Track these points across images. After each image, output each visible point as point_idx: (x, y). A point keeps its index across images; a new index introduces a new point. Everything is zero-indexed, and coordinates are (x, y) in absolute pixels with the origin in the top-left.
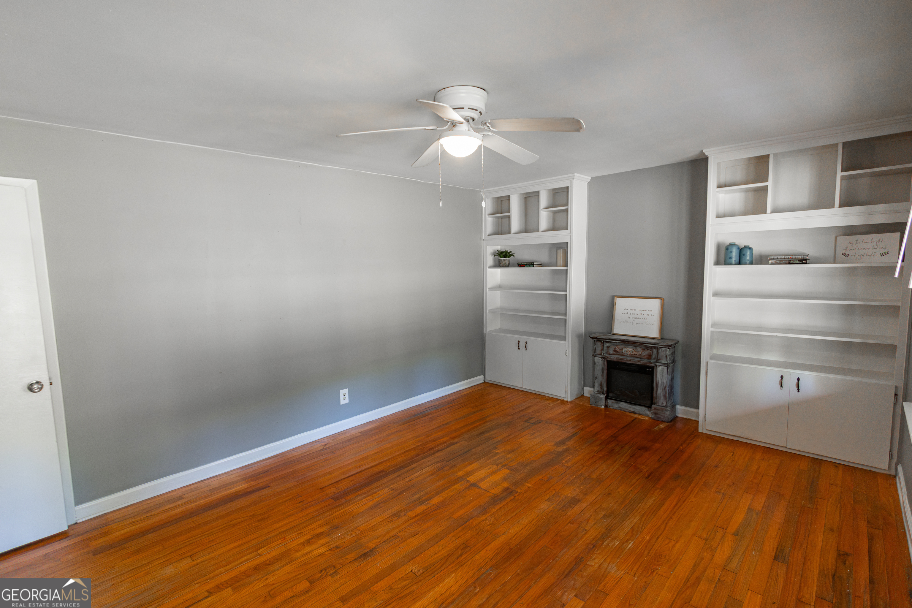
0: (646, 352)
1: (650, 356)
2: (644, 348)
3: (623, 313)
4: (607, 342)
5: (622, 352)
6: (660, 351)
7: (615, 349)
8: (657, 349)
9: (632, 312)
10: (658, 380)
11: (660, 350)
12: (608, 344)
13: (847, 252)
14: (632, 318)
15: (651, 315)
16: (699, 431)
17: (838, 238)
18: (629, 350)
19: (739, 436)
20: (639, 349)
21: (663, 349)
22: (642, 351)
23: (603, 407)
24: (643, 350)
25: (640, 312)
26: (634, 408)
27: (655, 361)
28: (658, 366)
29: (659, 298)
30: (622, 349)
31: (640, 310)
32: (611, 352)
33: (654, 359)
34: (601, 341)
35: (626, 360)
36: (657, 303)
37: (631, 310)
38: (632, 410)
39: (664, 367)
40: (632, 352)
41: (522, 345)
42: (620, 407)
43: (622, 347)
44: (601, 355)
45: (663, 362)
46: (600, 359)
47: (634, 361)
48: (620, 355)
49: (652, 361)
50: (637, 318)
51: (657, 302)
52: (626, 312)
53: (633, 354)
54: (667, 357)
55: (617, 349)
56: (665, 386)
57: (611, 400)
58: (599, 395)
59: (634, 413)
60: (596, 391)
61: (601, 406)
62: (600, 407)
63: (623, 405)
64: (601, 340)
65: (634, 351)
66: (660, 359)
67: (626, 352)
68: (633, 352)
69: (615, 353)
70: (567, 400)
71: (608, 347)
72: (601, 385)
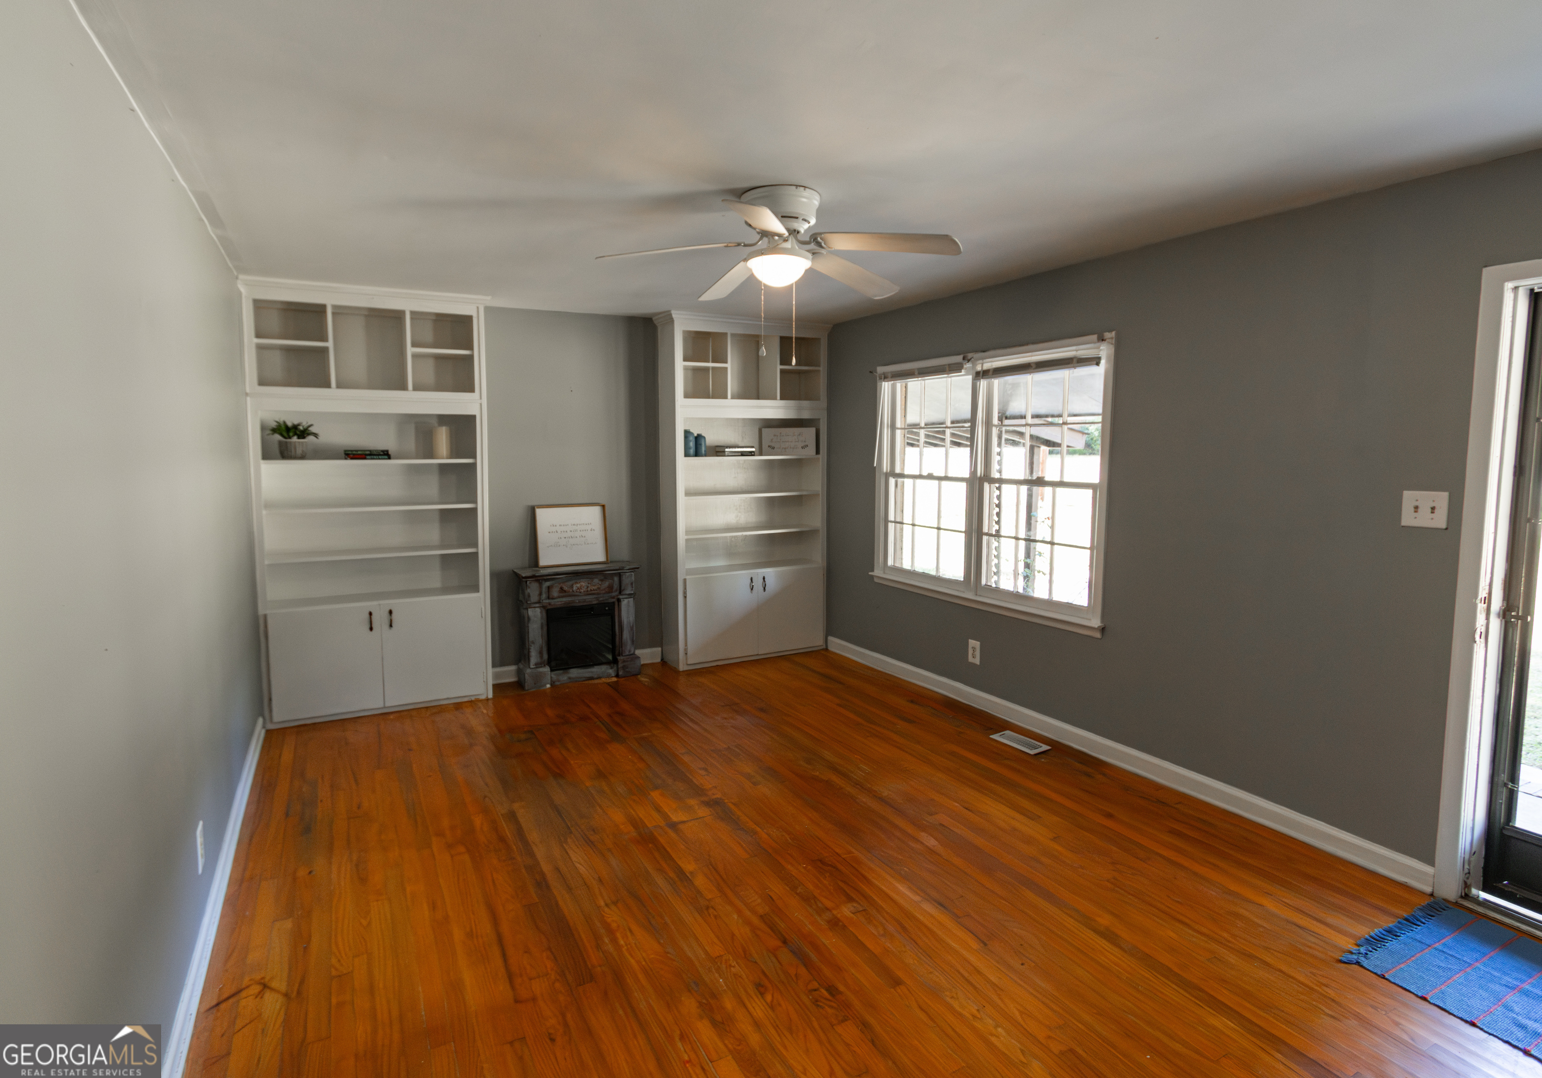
0: (606, 584)
1: (611, 588)
2: (602, 578)
3: (549, 532)
4: (547, 580)
5: (573, 591)
6: (624, 578)
7: (561, 588)
8: (620, 575)
9: (563, 529)
10: (622, 620)
11: (624, 576)
12: (548, 584)
13: (773, 445)
14: (565, 538)
15: (591, 530)
16: (681, 670)
17: (763, 429)
18: (582, 585)
19: (725, 658)
20: (596, 581)
21: (627, 574)
22: (600, 583)
23: (548, 686)
24: (602, 580)
25: (575, 527)
26: (592, 672)
27: (617, 593)
28: (622, 600)
29: (597, 503)
30: (572, 586)
31: (574, 525)
32: (555, 593)
33: (616, 591)
34: (538, 581)
35: (577, 601)
36: (594, 513)
37: (560, 525)
38: (588, 675)
39: (629, 599)
40: (586, 587)
41: (380, 619)
42: (570, 678)
43: (570, 583)
44: (539, 602)
45: (628, 592)
46: (538, 610)
47: (591, 600)
48: (570, 596)
49: (614, 594)
50: (572, 537)
51: (596, 511)
52: (554, 529)
53: (589, 589)
54: (632, 584)
55: (566, 588)
56: (631, 625)
57: (555, 672)
58: (541, 670)
59: (591, 678)
60: (533, 665)
61: (545, 685)
62: (544, 688)
63: (575, 673)
64: (539, 578)
65: (589, 585)
66: (624, 590)
67: (578, 589)
68: (588, 587)
69: (561, 594)
70: (487, 697)
71: (549, 588)
72: (541, 653)
